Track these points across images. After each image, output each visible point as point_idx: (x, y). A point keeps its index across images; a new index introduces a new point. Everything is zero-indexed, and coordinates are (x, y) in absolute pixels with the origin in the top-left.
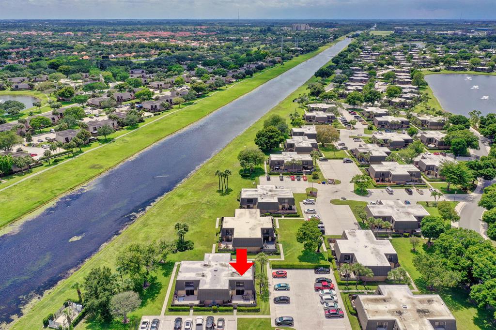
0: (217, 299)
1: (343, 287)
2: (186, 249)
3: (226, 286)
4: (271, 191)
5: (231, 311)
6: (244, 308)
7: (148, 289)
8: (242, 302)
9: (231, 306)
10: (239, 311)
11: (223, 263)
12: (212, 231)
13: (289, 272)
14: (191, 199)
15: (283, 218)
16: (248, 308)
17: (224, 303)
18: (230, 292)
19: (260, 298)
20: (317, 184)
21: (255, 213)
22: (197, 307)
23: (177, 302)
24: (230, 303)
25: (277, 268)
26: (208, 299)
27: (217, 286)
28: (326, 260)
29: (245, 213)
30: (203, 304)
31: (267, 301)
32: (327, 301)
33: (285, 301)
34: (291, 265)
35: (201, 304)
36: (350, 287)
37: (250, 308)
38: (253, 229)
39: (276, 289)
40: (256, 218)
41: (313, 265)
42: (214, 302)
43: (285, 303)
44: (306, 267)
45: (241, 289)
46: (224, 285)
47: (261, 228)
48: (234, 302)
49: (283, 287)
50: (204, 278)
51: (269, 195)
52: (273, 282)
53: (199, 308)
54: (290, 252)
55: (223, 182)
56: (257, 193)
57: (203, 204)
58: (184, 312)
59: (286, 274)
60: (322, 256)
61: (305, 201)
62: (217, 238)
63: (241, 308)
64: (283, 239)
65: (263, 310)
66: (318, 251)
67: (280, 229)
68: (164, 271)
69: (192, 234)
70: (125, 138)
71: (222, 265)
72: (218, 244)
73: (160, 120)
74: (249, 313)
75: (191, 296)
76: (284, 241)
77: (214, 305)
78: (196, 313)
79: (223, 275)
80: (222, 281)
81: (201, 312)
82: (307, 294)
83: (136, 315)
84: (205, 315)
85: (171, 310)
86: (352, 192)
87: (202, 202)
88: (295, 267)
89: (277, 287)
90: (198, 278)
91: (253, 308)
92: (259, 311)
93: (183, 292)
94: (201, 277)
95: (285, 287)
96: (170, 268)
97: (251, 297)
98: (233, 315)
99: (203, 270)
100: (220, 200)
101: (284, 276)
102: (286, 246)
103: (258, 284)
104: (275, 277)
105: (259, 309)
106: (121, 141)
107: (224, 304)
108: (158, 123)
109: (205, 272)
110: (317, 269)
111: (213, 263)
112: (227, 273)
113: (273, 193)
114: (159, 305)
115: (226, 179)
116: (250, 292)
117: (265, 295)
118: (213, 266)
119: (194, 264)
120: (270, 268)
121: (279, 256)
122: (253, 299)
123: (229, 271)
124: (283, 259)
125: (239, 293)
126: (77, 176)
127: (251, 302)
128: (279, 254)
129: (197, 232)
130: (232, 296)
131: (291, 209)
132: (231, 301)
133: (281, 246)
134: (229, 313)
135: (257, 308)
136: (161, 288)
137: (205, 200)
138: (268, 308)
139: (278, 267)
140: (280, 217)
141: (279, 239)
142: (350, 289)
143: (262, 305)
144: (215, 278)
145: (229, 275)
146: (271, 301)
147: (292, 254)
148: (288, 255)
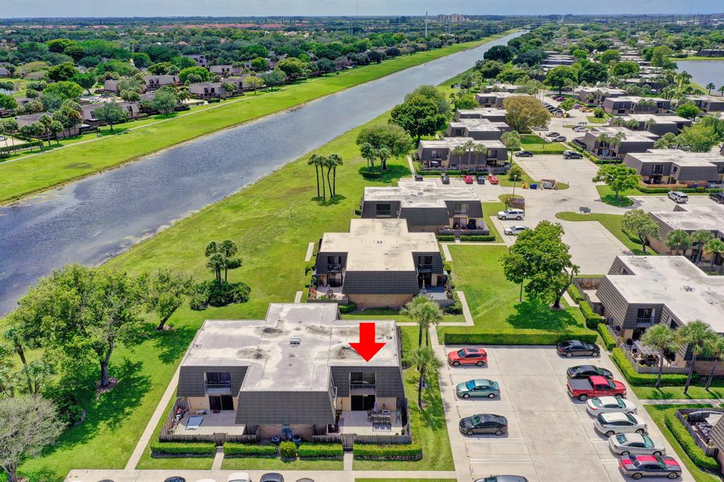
0: (296, 422)
1: (648, 390)
2: (231, 300)
3: (323, 384)
4: (428, 191)
5: (336, 457)
6: (375, 448)
7: (109, 395)
8: (368, 431)
9: (338, 441)
10: (359, 457)
11: (318, 325)
12: (298, 266)
13: (492, 353)
14: (255, 213)
15: (458, 242)
16: (386, 448)
17: (316, 433)
18: (335, 403)
19: (421, 419)
20: (521, 188)
21: (397, 225)
22: (235, 446)
23: (181, 430)
24: (333, 435)
25: (458, 344)
26: (268, 422)
27: (294, 383)
28: (581, 326)
29: (374, 225)
30: (254, 436)
31: (440, 427)
32: (618, 429)
33: (491, 427)
34: (496, 336)
35: (249, 437)
36: (666, 389)
37: (393, 448)
38: (394, 255)
39: (463, 396)
40: (399, 234)
41: (551, 337)
42: (286, 431)
43: (494, 434)
44: (535, 341)
45: (365, 393)
46: (317, 381)
47: (413, 253)
48: (345, 430)
49: (480, 388)
50: (260, 362)
51: (426, 197)
52: (453, 379)
53: (241, 446)
54: (487, 307)
55: (326, 178)
56: (398, 194)
57: (280, 219)
58: (196, 461)
59: (485, 355)
60: (568, 316)
61: (502, 213)
62: (308, 279)
63: (368, 448)
64: (464, 282)
65: (432, 455)
66: (557, 305)
67: (454, 262)
68: (165, 349)
69: (248, 271)
70: (149, 130)
71: (313, 330)
72: (307, 289)
73: (218, 107)
74: (390, 464)
75: (224, 414)
76: (466, 286)
77: (286, 440)
78: (233, 461)
79: (316, 355)
80: (311, 370)
81: (246, 460)
82: (552, 409)
83: (53, 468)
84: (258, 468)
85: (158, 453)
86: (598, 201)
87: (280, 216)
88: (505, 340)
89: (464, 389)
90: (242, 362)
91: (402, 448)
92: (420, 458)
93: (202, 403)
94: (252, 360)
95: (488, 388)
96: (181, 344)
97: (394, 415)
98: (342, 468)
99: (260, 342)
100: (318, 213)
101: (480, 361)
102: (475, 297)
103: (410, 382)
104: (455, 363)
105: (420, 451)
106: (140, 133)
107: (316, 435)
108: (214, 112)
109: (264, 347)
110: (565, 346)
111: (288, 326)
112: (326, 348)
113: (433, 194)
114: (129, 440)
115: (332, 170)
116: (392, 402)
117: (435, 414)
118: (288, 332)
119: (238, 327)
120: (440, 343)
121: (459, 316)
122: (400, 422)
123: (331, 343)
124: (469, 322)
125: (361, 404)
126: (34, 179)
127: (396, 430)
128: (458, 312)
129: (261, 268)
130: (339, 412)
131: (475, 228)
132: (337, 426)
133: (461, 295)
134: (329, 463)
135: (413, 447)
136: (146, 391)
137: (286, 213)
138: (444, 449)
139: (460, 340)
140: (452, 240)
141: (454, 279)
142: (669, 396)
143: (426, 439)
144: (292, 363)
145: (332, 355)
146: (453, 427)
147: (491, 312)
148: (483, 313)
